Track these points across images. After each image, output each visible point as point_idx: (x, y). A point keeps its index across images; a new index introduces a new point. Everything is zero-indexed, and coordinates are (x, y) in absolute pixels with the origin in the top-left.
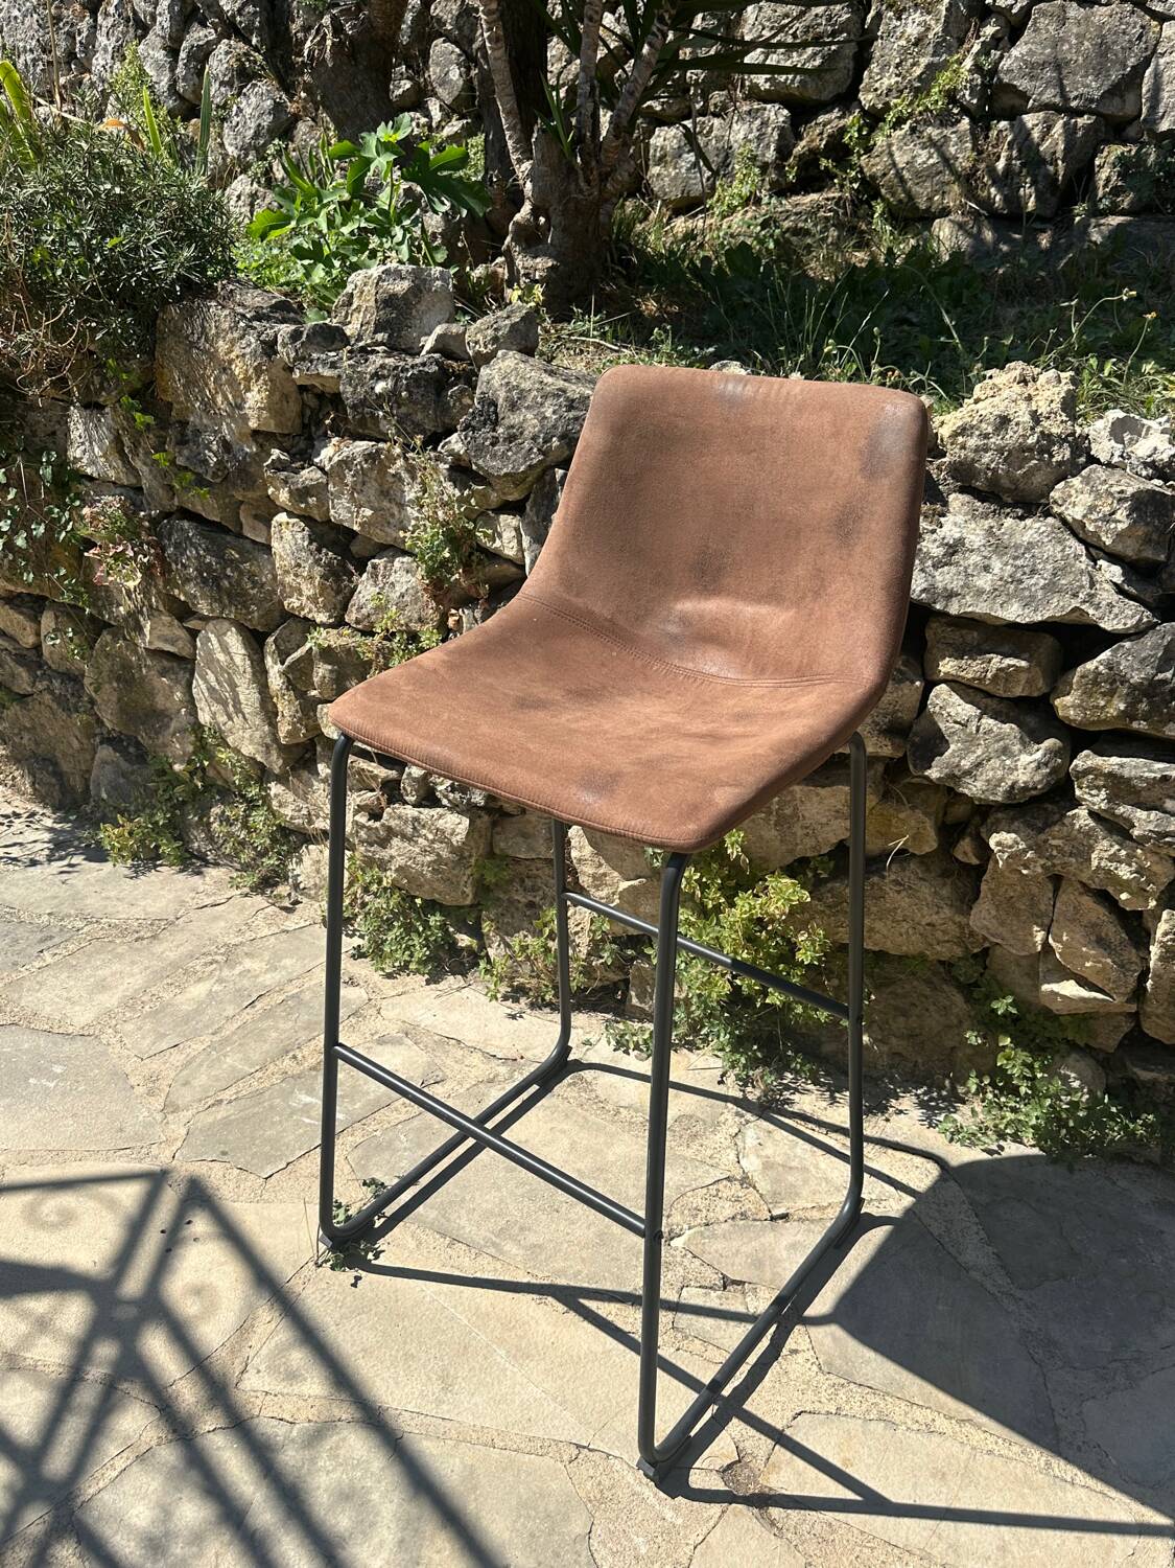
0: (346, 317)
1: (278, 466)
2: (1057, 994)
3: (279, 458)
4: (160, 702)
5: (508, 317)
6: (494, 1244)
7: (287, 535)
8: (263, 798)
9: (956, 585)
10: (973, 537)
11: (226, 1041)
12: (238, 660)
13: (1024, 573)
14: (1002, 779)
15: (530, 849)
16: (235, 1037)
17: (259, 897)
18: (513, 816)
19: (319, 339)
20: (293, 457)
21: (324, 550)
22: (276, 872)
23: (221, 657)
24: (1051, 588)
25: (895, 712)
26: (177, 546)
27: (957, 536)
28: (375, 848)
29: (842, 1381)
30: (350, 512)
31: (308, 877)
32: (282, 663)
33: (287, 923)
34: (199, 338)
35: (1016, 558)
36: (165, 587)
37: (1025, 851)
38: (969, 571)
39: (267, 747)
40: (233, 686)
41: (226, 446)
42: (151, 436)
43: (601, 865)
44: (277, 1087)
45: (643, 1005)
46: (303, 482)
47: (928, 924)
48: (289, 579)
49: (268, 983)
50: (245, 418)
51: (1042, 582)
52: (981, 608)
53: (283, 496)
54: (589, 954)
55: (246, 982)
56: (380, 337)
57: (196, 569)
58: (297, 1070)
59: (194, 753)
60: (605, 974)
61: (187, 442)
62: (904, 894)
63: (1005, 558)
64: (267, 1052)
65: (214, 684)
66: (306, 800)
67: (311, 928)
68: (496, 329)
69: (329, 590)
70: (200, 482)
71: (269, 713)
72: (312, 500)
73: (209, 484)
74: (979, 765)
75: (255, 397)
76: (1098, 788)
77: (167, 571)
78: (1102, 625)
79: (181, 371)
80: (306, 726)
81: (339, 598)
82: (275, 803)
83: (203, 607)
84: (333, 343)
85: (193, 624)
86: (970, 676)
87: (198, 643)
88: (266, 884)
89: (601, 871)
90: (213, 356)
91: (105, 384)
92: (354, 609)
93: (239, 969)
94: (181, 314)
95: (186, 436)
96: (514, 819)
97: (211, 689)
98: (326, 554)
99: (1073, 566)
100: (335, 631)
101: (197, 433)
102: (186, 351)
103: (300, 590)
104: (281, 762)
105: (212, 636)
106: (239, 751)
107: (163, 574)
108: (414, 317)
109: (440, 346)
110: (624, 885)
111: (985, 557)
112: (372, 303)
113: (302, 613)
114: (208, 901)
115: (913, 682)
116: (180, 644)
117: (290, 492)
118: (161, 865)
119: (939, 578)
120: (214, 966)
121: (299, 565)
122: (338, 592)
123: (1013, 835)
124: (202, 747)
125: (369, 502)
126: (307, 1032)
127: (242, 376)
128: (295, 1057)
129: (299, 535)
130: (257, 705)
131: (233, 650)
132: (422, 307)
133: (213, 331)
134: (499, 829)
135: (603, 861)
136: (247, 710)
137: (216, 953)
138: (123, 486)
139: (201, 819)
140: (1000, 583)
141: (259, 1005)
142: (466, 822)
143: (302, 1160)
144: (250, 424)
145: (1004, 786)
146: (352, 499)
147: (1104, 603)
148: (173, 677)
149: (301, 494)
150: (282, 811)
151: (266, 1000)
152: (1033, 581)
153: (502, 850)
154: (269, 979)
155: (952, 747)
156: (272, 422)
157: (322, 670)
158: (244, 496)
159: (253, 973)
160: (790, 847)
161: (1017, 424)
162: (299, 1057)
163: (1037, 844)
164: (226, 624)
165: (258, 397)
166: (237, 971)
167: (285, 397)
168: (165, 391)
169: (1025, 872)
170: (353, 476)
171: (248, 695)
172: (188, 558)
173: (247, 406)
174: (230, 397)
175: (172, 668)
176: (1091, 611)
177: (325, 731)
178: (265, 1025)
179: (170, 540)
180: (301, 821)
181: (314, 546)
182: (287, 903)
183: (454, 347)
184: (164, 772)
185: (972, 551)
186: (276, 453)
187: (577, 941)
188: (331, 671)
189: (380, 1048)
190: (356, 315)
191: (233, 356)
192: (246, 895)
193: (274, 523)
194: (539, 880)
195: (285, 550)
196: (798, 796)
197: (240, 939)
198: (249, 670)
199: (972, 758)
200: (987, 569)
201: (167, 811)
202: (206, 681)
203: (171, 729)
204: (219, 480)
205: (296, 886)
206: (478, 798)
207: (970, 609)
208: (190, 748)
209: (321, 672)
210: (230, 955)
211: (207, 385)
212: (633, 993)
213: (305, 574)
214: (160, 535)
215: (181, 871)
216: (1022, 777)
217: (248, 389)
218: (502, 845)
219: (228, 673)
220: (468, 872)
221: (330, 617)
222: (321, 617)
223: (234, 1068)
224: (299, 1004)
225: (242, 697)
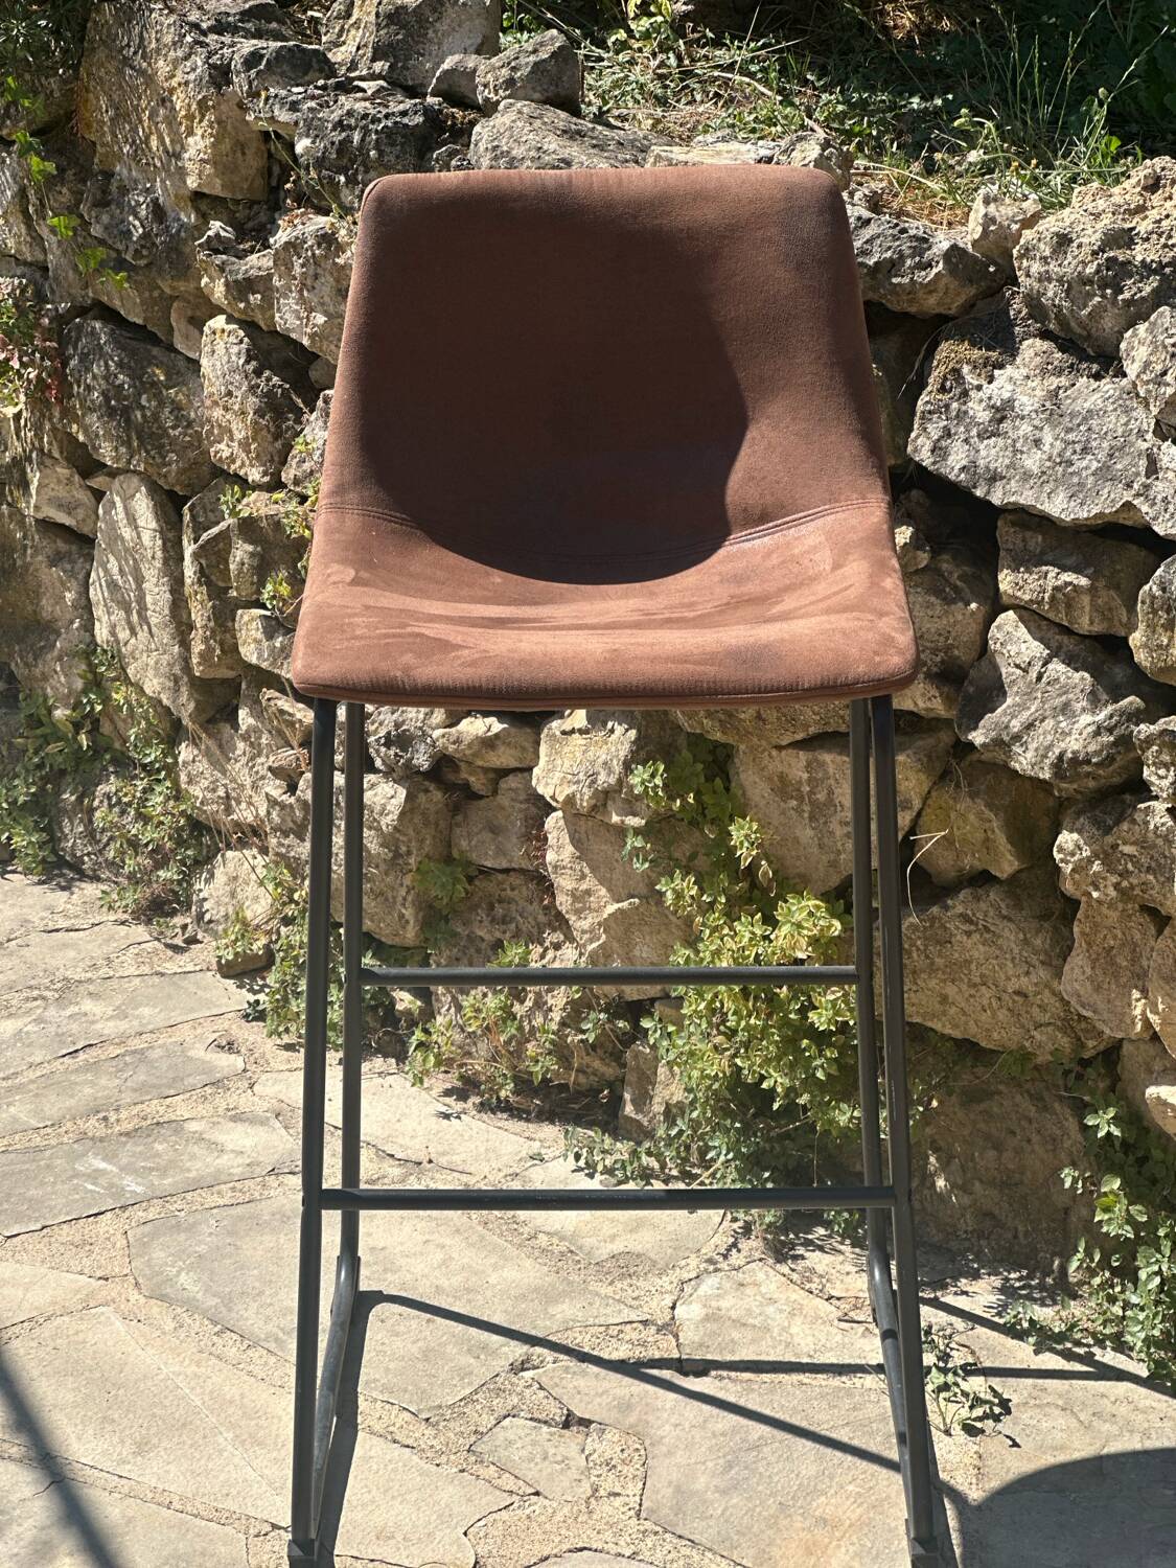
0: (340, 35)
1: (217, 246)
2: (1165, 1104)
3: (217, 235)
4: (47, 606)
5: (535, 51)
6: (277, 1340)
7: (220, 348)
8: (166, 767)
9: (1000, 464)
10: (1024, 399)
11: (20, 1088)
12: (146, 537)
13: (1075, 452)
14: (1050, 747)
15: (501, 851)
16: (31, 1087)
17: (141, 928)
18: (481, 797)
19: (285, 67)
20: (242, 235)
21: (267, 373)
22: (175, 893)
23: (127, 533)
24: (1104, 473)
25: (949, 648)
26: (84, 358)
27: (1006, 395)
28: (291, 840)
29: (658, 1529)
30: (299, 318)
31: (218, 904)
32: (196, 541)
33: (167, 965)
34: (135, 53)
35: (1069, 430)
36: (61, 419)
37: (1090, 861)
38: (1018, 445)
39: (176, 680)
40: (140, 580)
41: (158, 211)
42: (64, 190)
43: (583, 877)
44: (65, 1147)
45: (639, 1117)
46: (246, 271)
47: (1018, 993)
48: (217, 413)
49: (106, 1032)
50: (182, 173)
51: (1095, 465)
52: (1026, 498)
53: (219, 291)
54: (563, 1024)
55: (75, 1027)
56: (378, 66)
57: (103, 393)
58: (101, 1131)
59: (85, 692)
60: (587, 1059)
61: (107, 204)
62: (976, 937)
63: (1057, 430)
64: (69, 1109)
65: (117, 577)
66: (224, 772)
67: (200, 975)
68: (514, 69)
69: (264, 433)
70: (120, 265)
71: (182, 628)
72: (255, 299)
73: (131, 268)
74: (1030, 726)
75: (198, 144)
76: (1166, 766)
77: (65, 393)
78: (1156, 528)
79: (110, 99)
80: (222, 644)
81: (278, 444)
82: (183, 778)
83: (107, 453)
84: (306, 74)
85: (98, 482)
86: (1027, 597)
87: (101, 511)
88: (156, 909)
89: (584, 886)
90: (150, 79)
91: (12, 110)
92: (294, 463)
93: (73, 1009)
94: (116, 17)
95: (109, 195)
96: (482, 803)
97: (113, 586)
98: (269, 379)
99: (1132, 445)
100: (267, 495)
101: (124, 190)
102: (117, 69)
103: (230, 431)
104: (192, 706)
105: (117, 499)
106: (142, 689)
107: (59, 401)
108: (430, 41)
109: (444, 86)
110: (612, 908)
111: (1036, 427)
112: (372, 18)
113: (233, 467)
114: (62, 923)
115: (967, 604)
116: (81, 513)
117: (227, 284)
118: (14, 872)
119: (983, 453)
120: (39, 1002)
121: (230, 394)
122: (277, 436)
123: (1075, 836)
124: (96, 683)
125: (323, 304)
126: (134, 1095)
127: (183, 113)
128: (105, 1119)
129: (235, 349)
130: (167, 612)
131: (141, 523)
132: (442, 26)
133: (153, 45)
134: (459, 818)
135: (587, 870)
136: (153, 620)
137: (47, 988)
138: (25, 263)
139: (80, 800)
140: (1048, 464)
141: (82, 1056)
142: (402, 793)
143: (65, 1226)
144: (189, 182)
145: (1052, 756)
146: (301, 300)
147: (1159, 497)
148: (68, 567)
149: (242, 288)
150: (191, 789)
151: (93, 1052)
152: (1084, 463)
153: (462, 852)
154: (110, 1028)
155: (1009, 701)
156: (218, 181)
157: (241, 552)
158: (173, 288)
159: (91, 1018)
160: (832, 856)
161: (1080, 246)
162: (112, 1119)
163: (1105, 852)
164: (135, 480)
165: (201, 145)
166: (68, 1012)
167: (241, 147)
168: (89, 126)
169: (1095, 895)
170: (303, 266)
171: (157, 594)
172: (94, 377)
173: (186, 156)
174: (167, 140)
175: (70, 553)
176: (1145, 508)
177: (242, 650)
178: (81, 1078)
179: (75, 348)
180: (215, 807)
181: (250, 367)
182: (179, 941)
183: (463, 86)
184: (38, 722)
185: (1023, 418)
186: (216, 226)
187: (550, 1002)
188: (252, 555)
189: (232, 1124)
190: (353, 32)
191: (174, 82)
192: (123, 923)
193: (206, 329)
194: (513, 907)
195: (214, 370)
196: (831, 770)
197: (89, 975)
198: (159, 554)
199: (1025, 716)
200: (1037, 443)
201: (34, 783)
202: (106, 571)
203: (56, 653)
204: (142, 262)
205: (200, 917)
206: (422, 760)
207: (1012, 499)
208: (79, 684)
209: (239, 554)
210: (67, 989)
211: (141, 121)
212: (627, 1096)
213: (236, 407)
214: (63, 341)
215: (41, 883)
216: (1073, 744)
217: (190, 133)
218: (464, 844)
219: (135, 560)
220: (408, 880)
221: (265, 474)
222: (254, 474)
223: (15, 1120)
224: (140, 1060)
225: (149, 599)
